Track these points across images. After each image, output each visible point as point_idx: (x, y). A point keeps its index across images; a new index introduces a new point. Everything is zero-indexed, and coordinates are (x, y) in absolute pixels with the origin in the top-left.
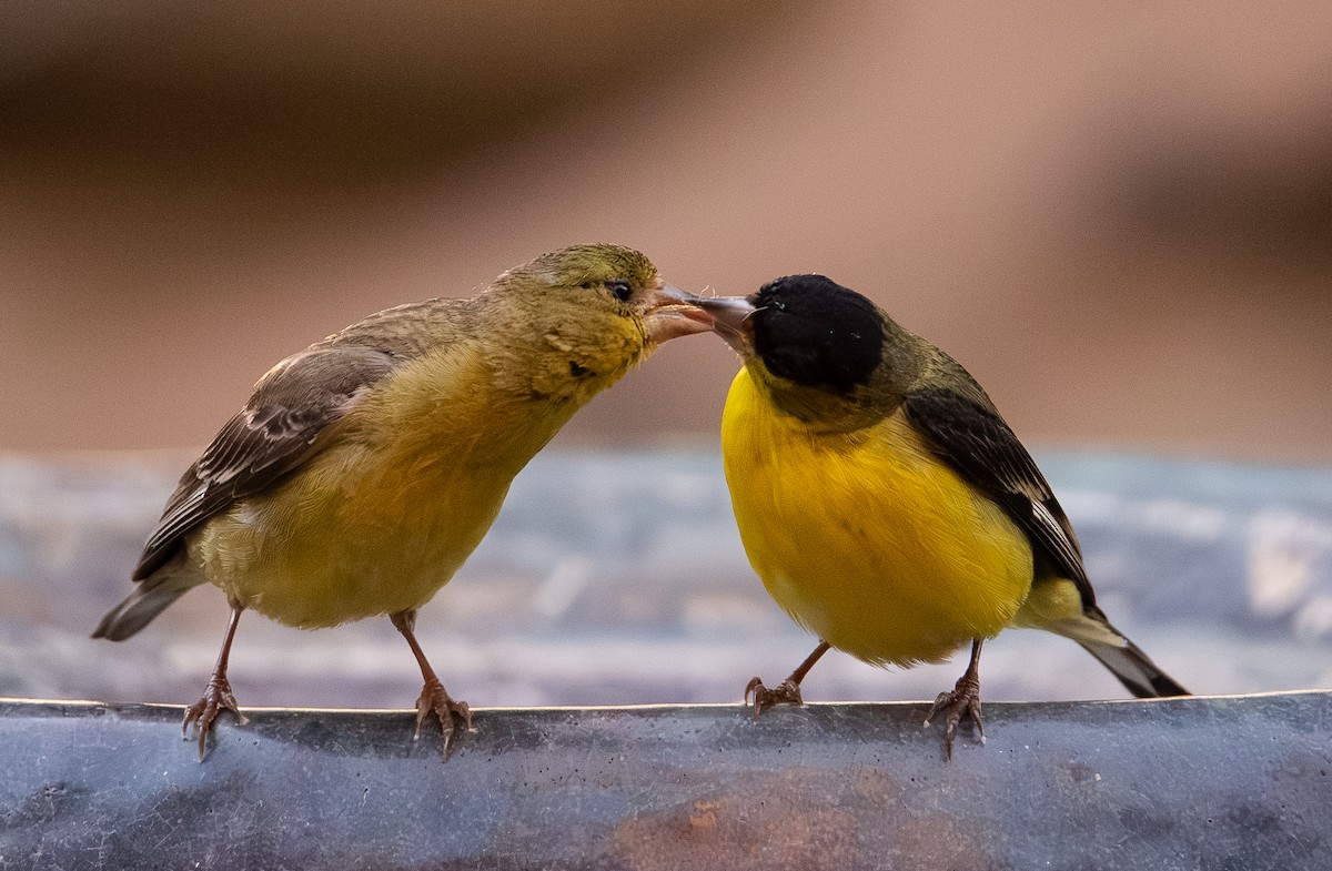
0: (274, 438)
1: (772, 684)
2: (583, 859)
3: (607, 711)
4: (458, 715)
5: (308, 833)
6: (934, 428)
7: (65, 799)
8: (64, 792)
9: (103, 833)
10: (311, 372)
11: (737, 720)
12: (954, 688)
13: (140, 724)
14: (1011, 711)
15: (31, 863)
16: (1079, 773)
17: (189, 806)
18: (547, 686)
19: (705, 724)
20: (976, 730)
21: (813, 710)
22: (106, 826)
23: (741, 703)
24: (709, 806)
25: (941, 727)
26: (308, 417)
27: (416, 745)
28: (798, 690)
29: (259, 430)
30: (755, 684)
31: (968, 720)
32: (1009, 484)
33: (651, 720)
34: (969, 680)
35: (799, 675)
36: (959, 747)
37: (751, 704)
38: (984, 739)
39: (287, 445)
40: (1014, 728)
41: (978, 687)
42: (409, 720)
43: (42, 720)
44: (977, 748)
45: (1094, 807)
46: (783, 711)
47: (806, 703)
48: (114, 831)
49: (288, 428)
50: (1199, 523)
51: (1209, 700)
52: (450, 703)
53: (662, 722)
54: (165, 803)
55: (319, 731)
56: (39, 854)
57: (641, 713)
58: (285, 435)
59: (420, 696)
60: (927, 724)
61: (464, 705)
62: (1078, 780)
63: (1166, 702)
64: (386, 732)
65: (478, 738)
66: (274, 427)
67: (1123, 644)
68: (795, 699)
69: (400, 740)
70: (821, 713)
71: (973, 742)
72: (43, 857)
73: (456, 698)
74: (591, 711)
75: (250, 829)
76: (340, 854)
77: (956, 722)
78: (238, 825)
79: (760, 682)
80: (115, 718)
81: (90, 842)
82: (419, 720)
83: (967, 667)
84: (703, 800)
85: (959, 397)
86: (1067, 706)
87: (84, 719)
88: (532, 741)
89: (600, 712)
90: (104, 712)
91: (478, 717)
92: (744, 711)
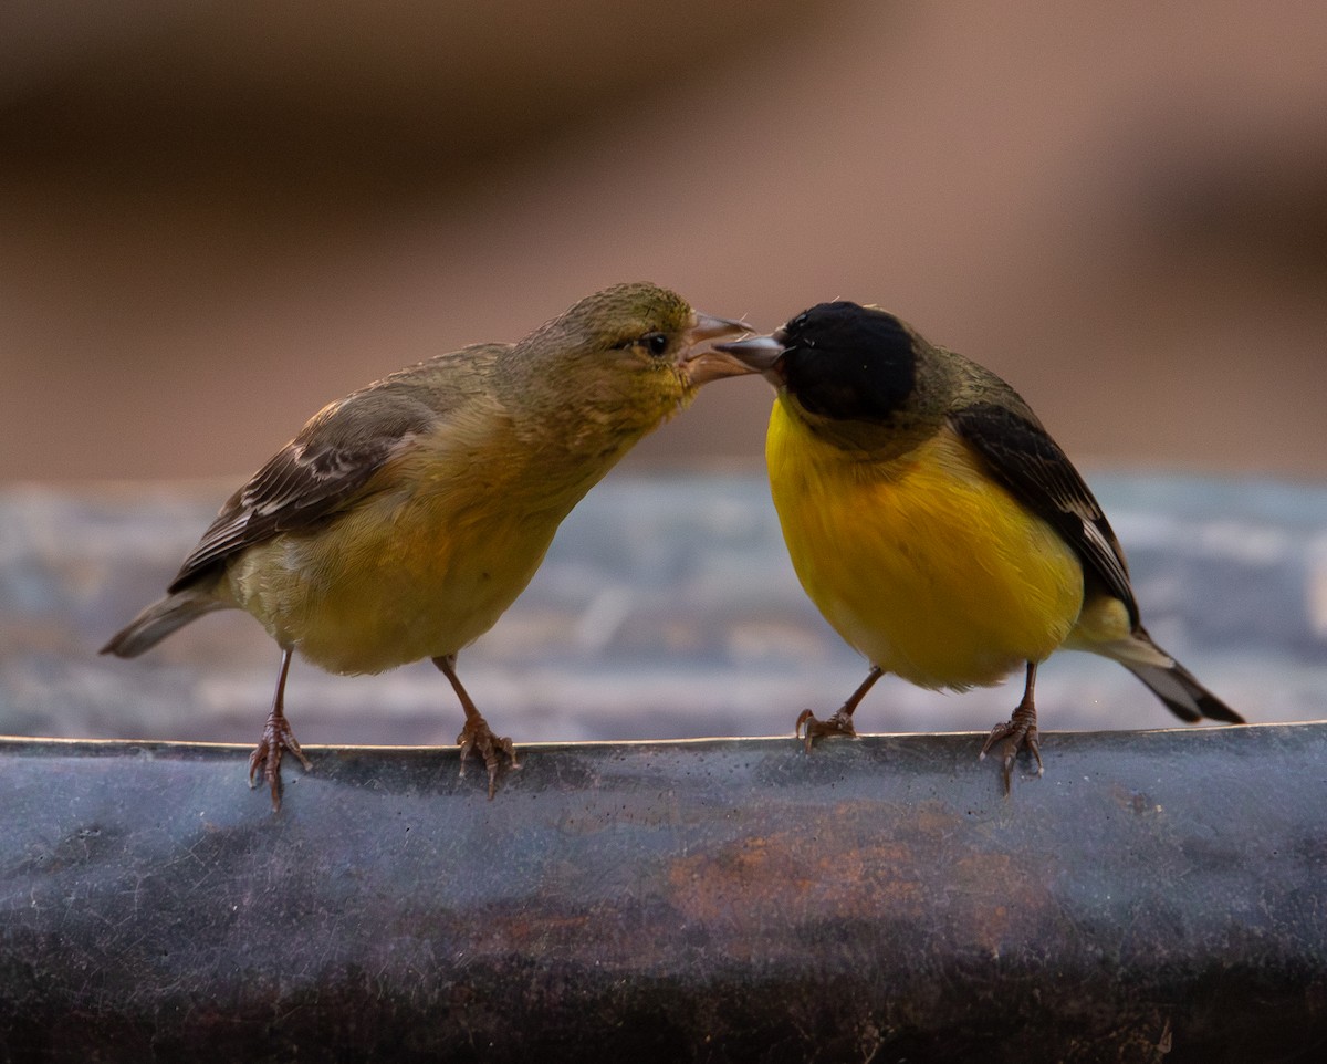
0: (321, 476)
1: (824, 715)
2: (631, 899)
3: (653, 745)
4: (501, 750)
5: (348, 874)
6: (986, 446)
7: (99, 841)
8: (98, 834)
9: (138, 876)
10: (361, 414)
11: (788, 754)
12: (1010, 719)
13: (175, 764)
14: (1068, 741)
15: (64, 906)
16: (1141, 803)
17: (228, 846)
18: (591, 721)
19: (754, 756)
20: (1034, 761)
21: (868, 742)
22: (142, 868)
23: (792, 736)
24: (760, 842)
25: (998, 758)
26: (357, 458)
27: (460, 783)
28: (850, 722)
29: (305, 468)
30: (806, 715)
31: (1026, 751)
32: (1061, 503)
33: (700, 754)
34: (1025, 709)
35: (851, 706)
36: (1017, 777)
37: (802, 737)
38: (1042, 771)
39: (334, 484)
40: (1071, 758)
41: (1034, 717)
42: (452, 756)
43: (75, 760)
44: (1036, 780)
45: (1156, 839)
46: (837, 743)
47: (860, 735)
48: (149, 874)
49: (337, 467)
50: (1258, 545)
51: (1274, 728)
52: (493, 739)
53: (711, 757)
54: (202, 845)
55: (360, 768)
56: (73, 898)
57: (689, 747)
58: (333, 474)
59: (461, 731)
60: (983, 755)
61: (508, 741)
62: (1139, 810)
63: (1229, 730)
64: (428, 769)
65: (523, 773)
66: (322, 466)
67: (1170, 665)
68: (848, 730)
69: (443, 777)
70: (874, 744)
71: (1030, 774)
72: (77, 900)
73: (500, 732)
74: (637, 746)
75: (289, 871)
76: (382, 897)
77: (1014, 755)
78: (276, 865)
79: (811, 714)
80: (150, 757)
81: (124, 885)
82: (463, 757)
83: (1022, 695)
84: (754, 836)
85: (1012, 415)
86: (1127, 734)
87: (118, 759)
88: (579, 778)
89: (648, 746)
90: (138, 751)
91: (523, 752)
92: (795, 744)
